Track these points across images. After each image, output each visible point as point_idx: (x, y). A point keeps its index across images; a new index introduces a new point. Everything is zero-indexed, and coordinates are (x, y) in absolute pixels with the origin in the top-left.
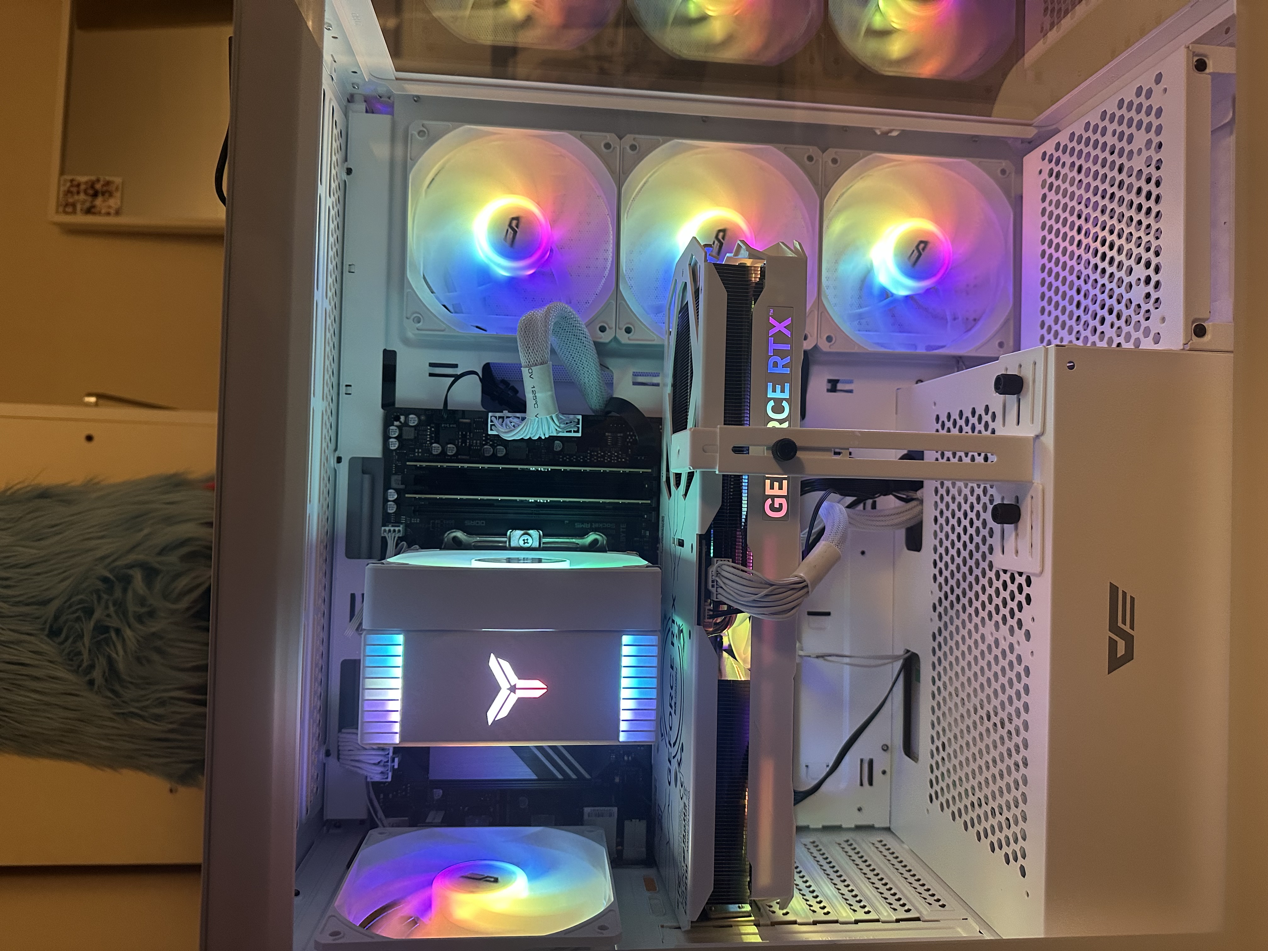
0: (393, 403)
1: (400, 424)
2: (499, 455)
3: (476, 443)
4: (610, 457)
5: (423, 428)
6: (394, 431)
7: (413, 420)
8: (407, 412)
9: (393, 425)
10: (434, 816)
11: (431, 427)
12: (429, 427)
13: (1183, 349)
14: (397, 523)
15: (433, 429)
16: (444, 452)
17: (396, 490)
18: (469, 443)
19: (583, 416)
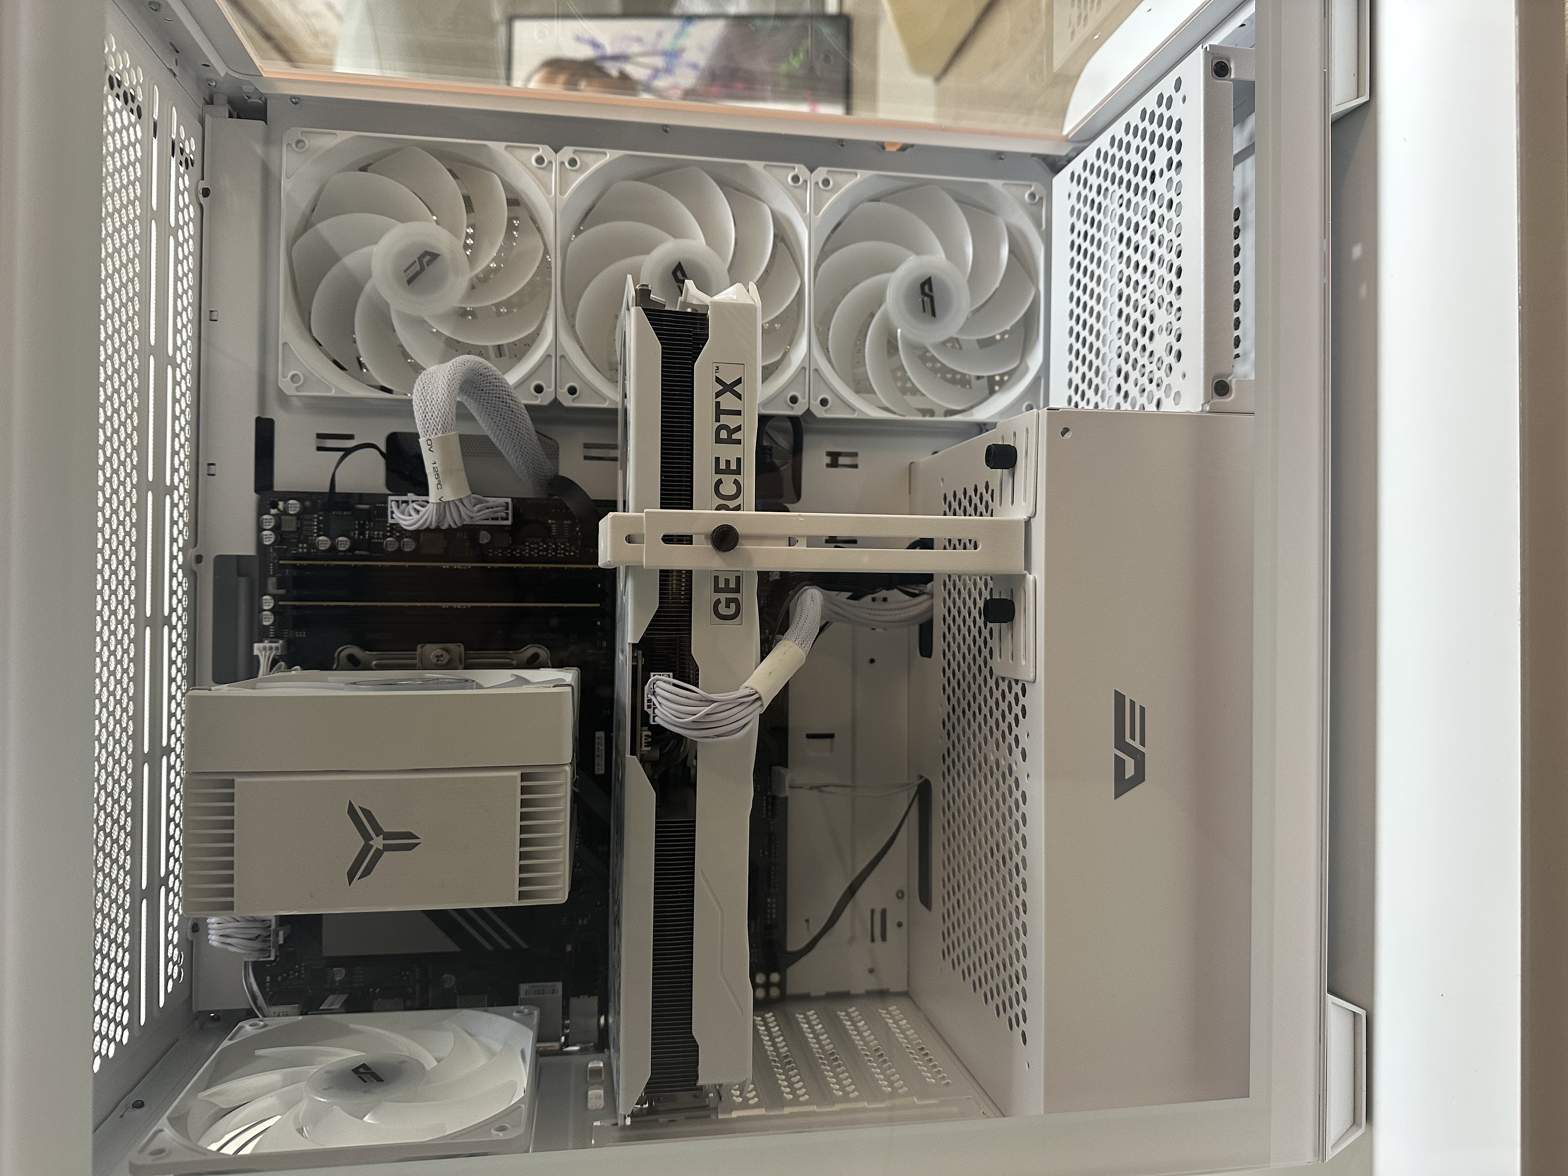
0: (271, 486)
1: (279, 512)
2: (406, 550)
3: (378, 535)
4: (555, 550)
5: (307, 517)
6: (269, 520)
7: (294, 506)
8: (287, 496)
9: (269, 514)
10: (334, 1001)
11: (319, 516)
12: (316, 516)
13: (1202, 411)
14: (277, 637)
15: (321, 518)
16: (333, 548)
17: (273, 596)
18: (369, 534)
19: (513, 499)
